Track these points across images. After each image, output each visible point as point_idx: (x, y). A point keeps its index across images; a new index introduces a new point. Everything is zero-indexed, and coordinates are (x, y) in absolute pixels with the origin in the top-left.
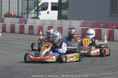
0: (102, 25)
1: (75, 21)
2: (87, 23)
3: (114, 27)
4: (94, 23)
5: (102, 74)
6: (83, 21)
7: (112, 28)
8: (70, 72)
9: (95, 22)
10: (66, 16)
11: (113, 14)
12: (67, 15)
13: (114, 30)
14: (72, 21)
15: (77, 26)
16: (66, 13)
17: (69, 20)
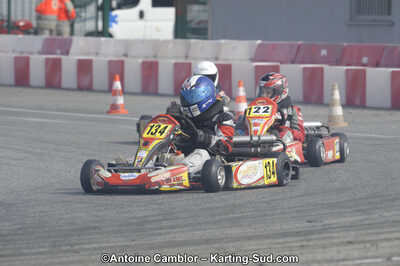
0: (324, 52)
1: (234, 43)
2: (274, 47)
3: (365, 60)
4: (299, 46)
5: (324, 222)
6: (259, 42)
7: (357, 65)
8: (217, 218)
9: (301, 42)
10: (202, 26)
11: (361, 17)
12: (207, 22)
13: (364, 71)
14: (222, 41)
15: (241, 60)
16: (204, 17)
17: (212, 39)
